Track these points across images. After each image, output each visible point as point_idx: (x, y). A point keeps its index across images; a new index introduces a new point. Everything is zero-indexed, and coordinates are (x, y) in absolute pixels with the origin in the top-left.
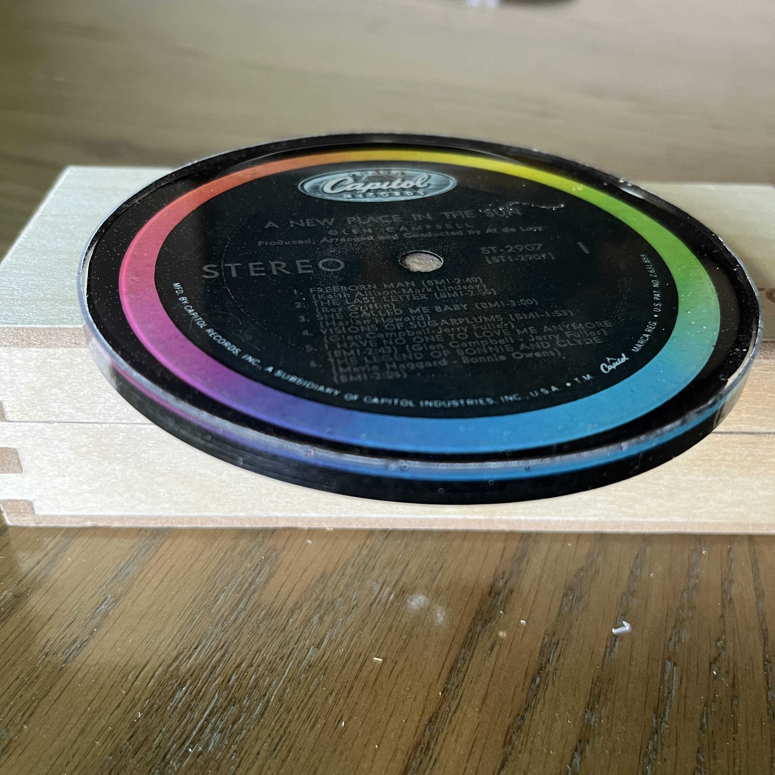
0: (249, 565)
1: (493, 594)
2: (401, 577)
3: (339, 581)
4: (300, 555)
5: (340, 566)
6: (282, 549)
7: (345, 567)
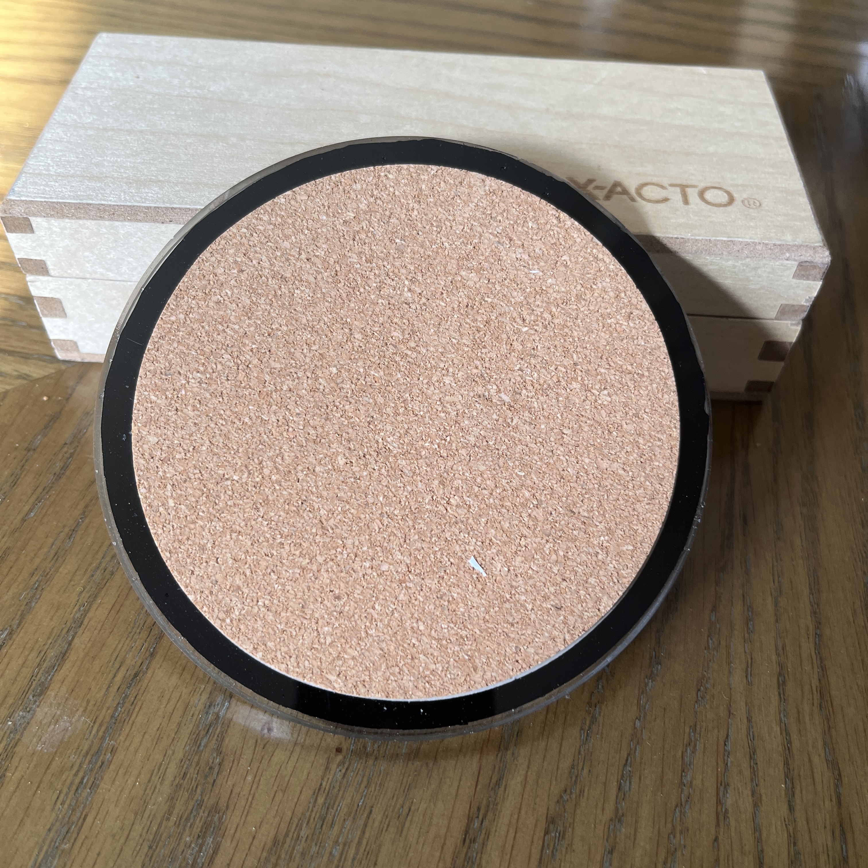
0: (188, 839)
1: (468, 841)
2: (363, 832)
3: (294, 848)
4: (247, 816)
5: (294, 826)
6: (224, 808)
7: (299, 827)
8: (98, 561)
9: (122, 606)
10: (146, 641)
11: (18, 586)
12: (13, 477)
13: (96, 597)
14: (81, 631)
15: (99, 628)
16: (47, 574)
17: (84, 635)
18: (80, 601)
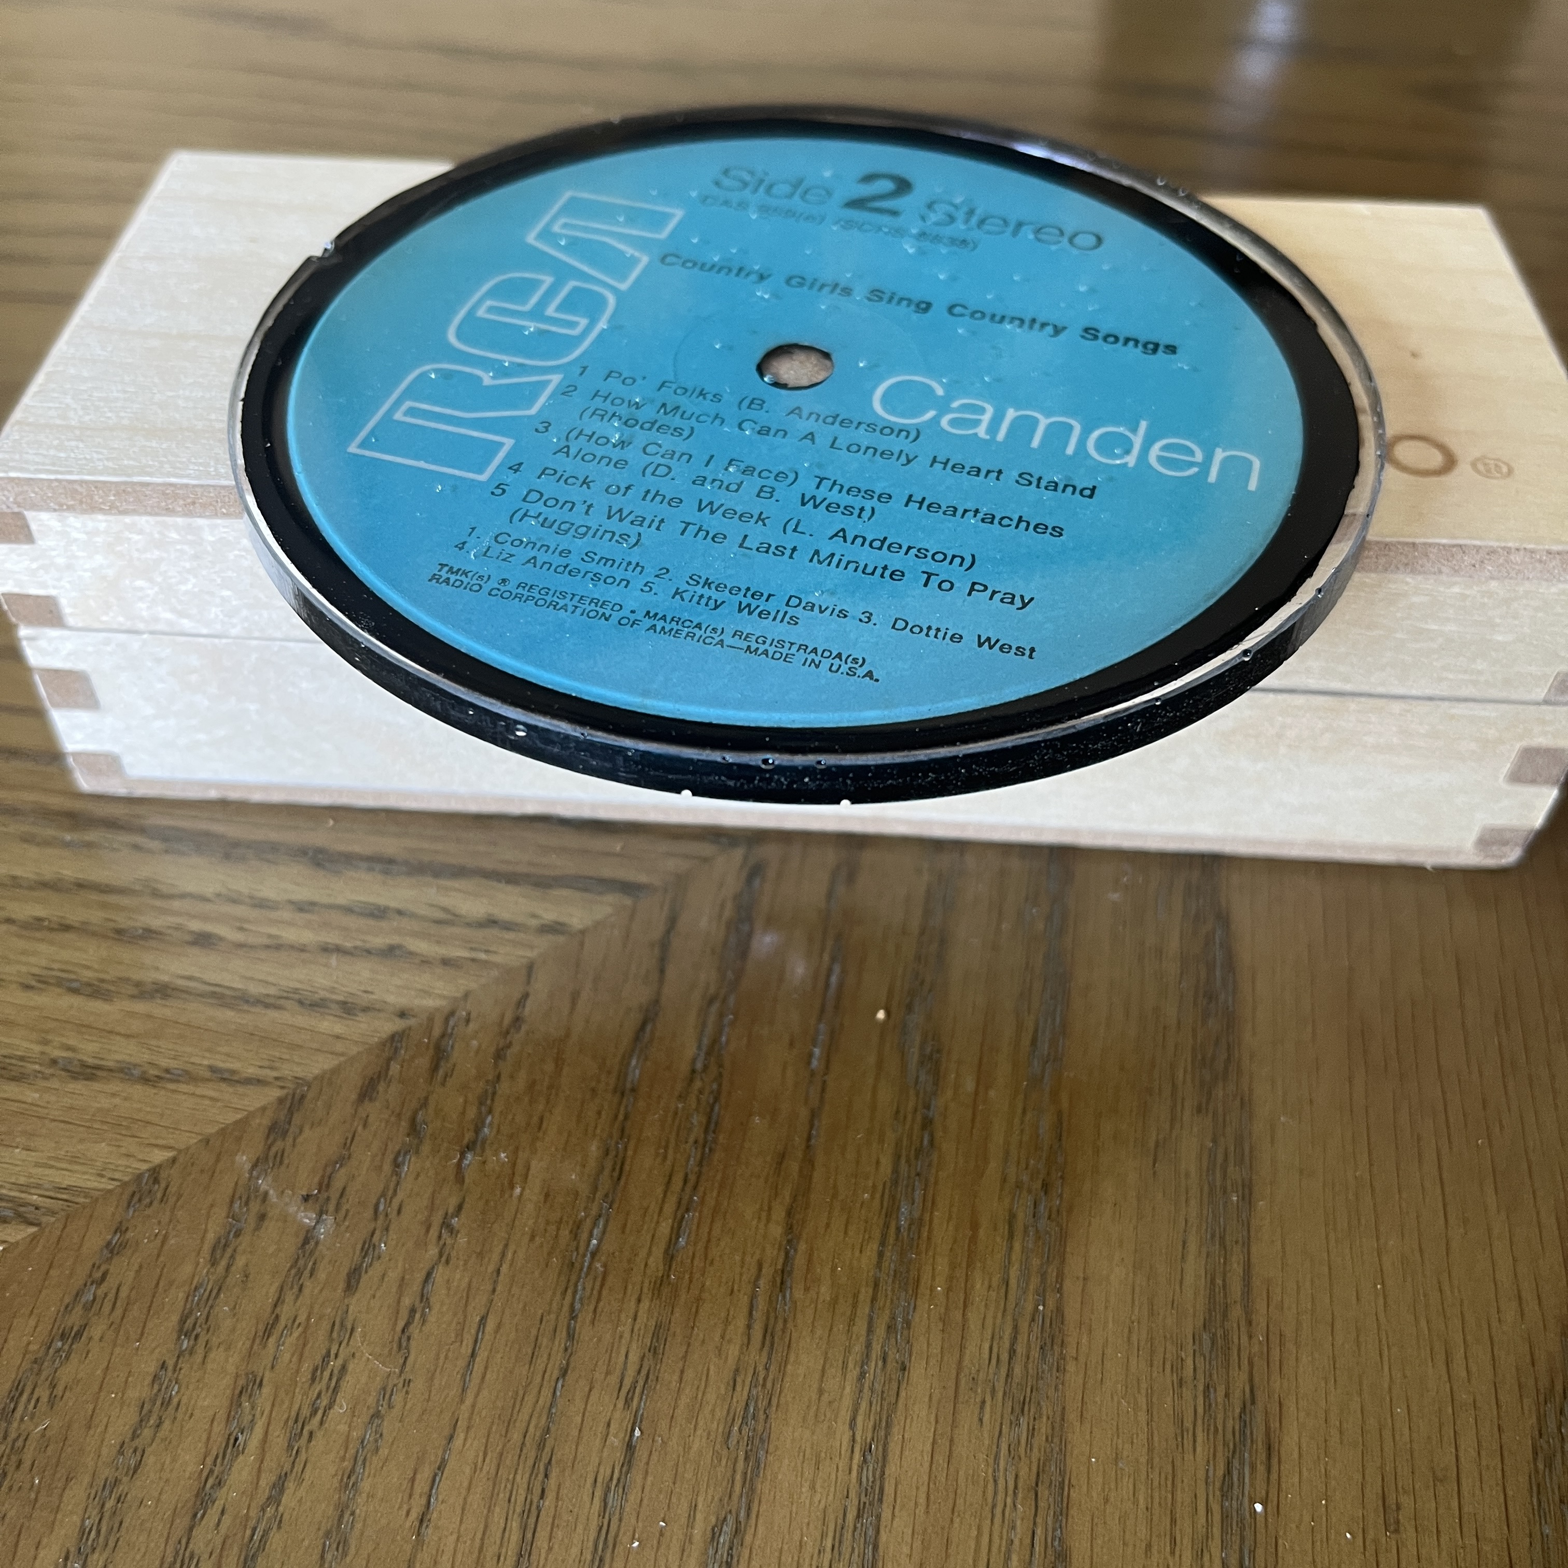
8: (863, 1339)
9: (952, 1441)
10: (1035, 1523)
11: (713, 1412)
12: (611, 1156)
13: (888, 1426)
14: (886, 1514)
15: (922, 1500)
16: (765, 1379)
17: (897, 1519)
18: (858, 1438)
